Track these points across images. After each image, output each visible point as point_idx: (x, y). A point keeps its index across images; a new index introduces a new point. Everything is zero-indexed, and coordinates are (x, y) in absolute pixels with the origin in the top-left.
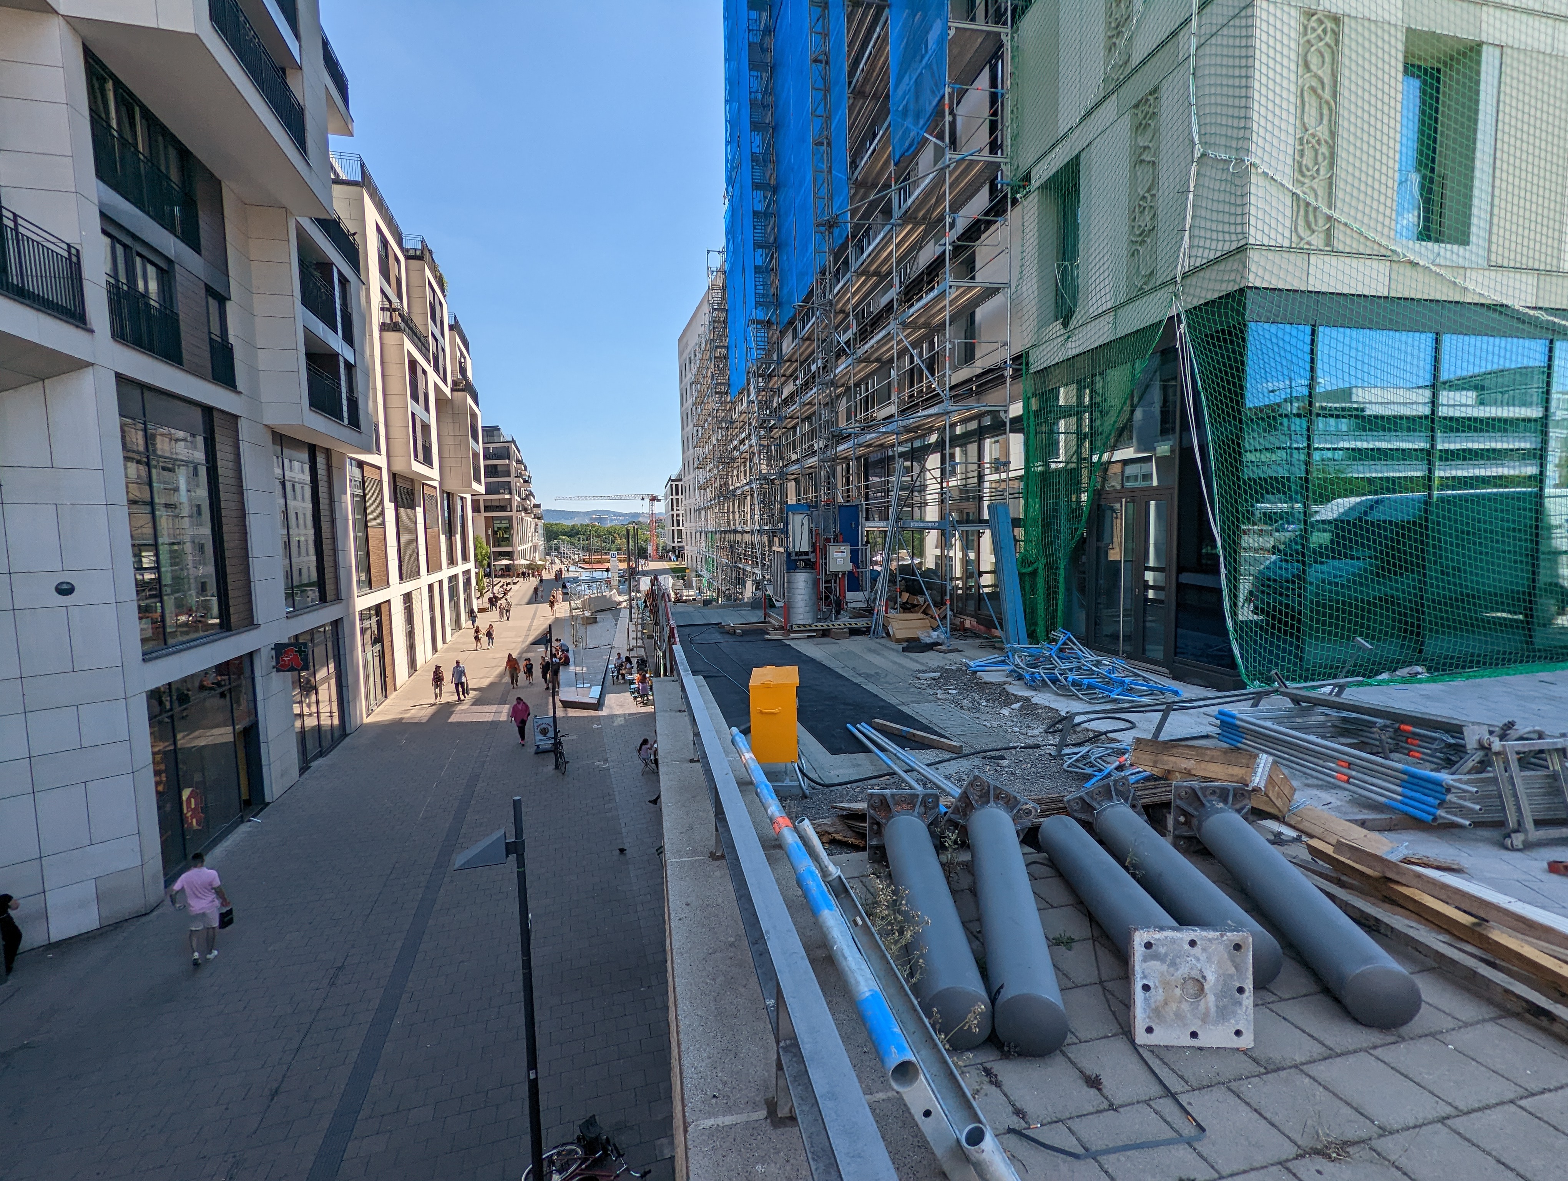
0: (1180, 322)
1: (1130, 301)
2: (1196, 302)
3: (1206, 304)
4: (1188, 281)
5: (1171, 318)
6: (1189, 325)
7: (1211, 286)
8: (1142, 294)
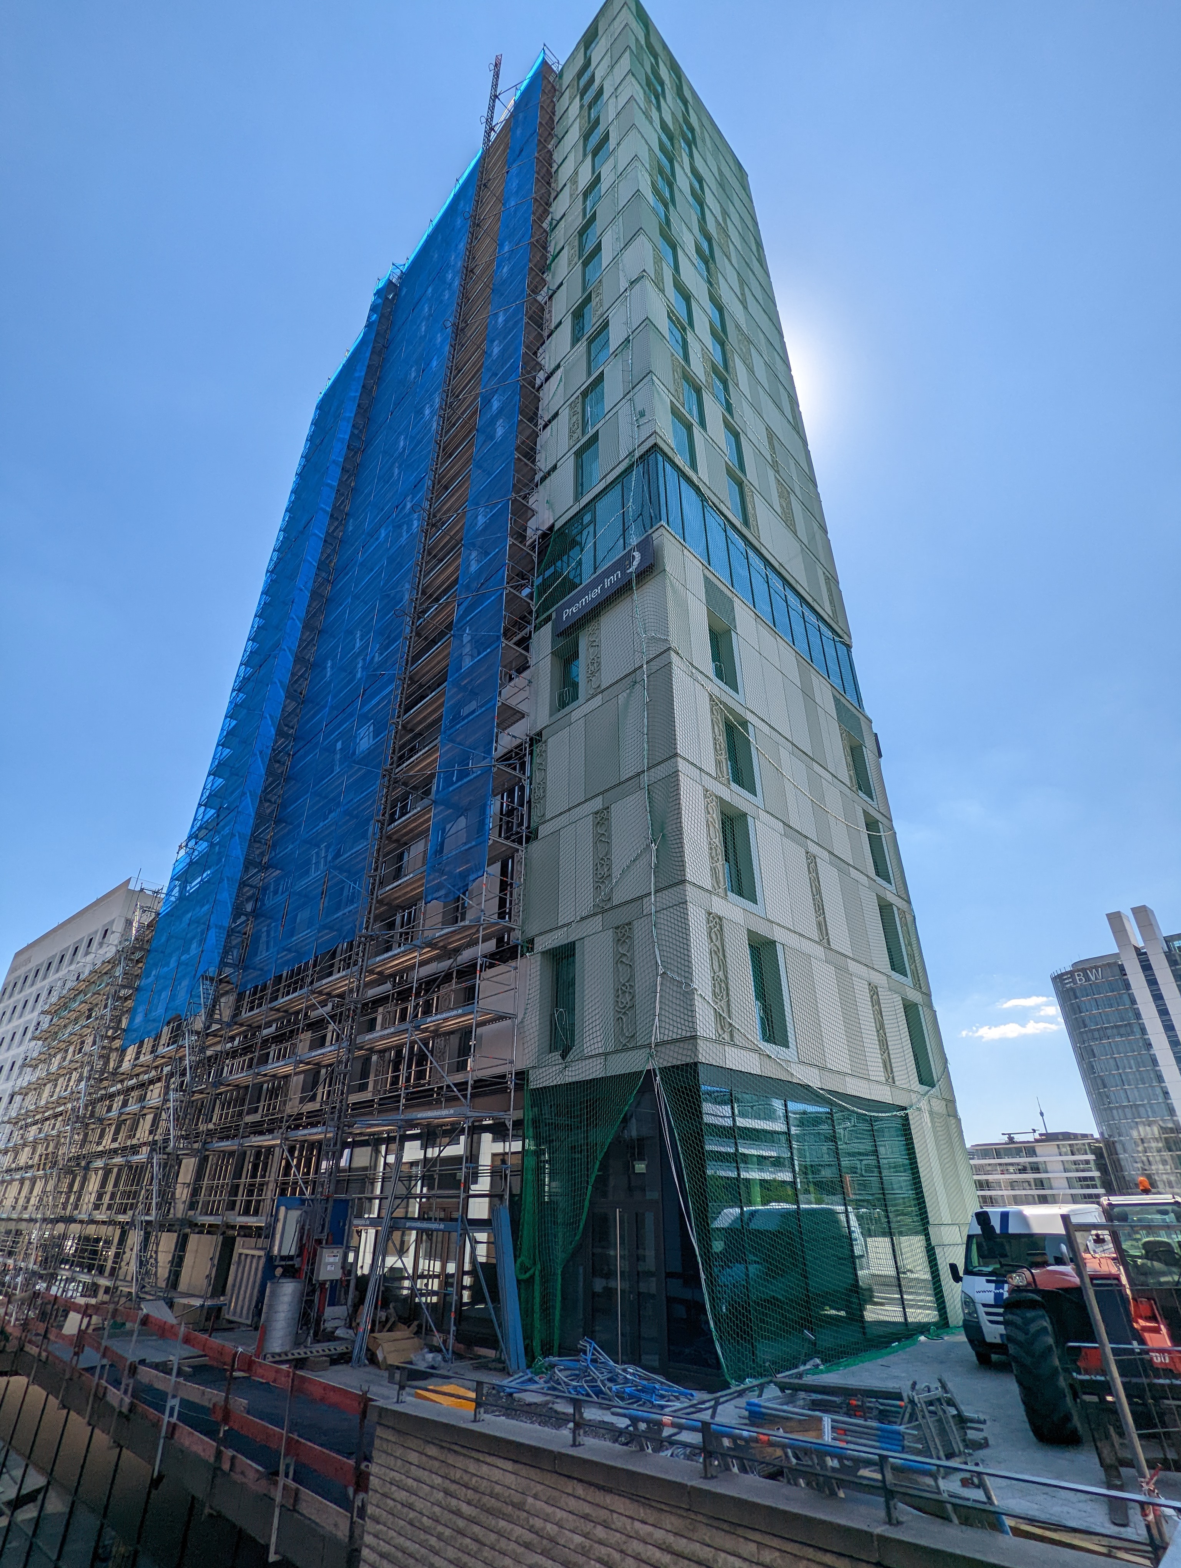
0: (656, 1076)
1: (616, 1052)
2: (665, 1064)
3: (673, 1067)
4: (659, 1049)
5: (649, 1071)
6: (662, 1079)
7: (676, 1055)
8: (625, 1049)
